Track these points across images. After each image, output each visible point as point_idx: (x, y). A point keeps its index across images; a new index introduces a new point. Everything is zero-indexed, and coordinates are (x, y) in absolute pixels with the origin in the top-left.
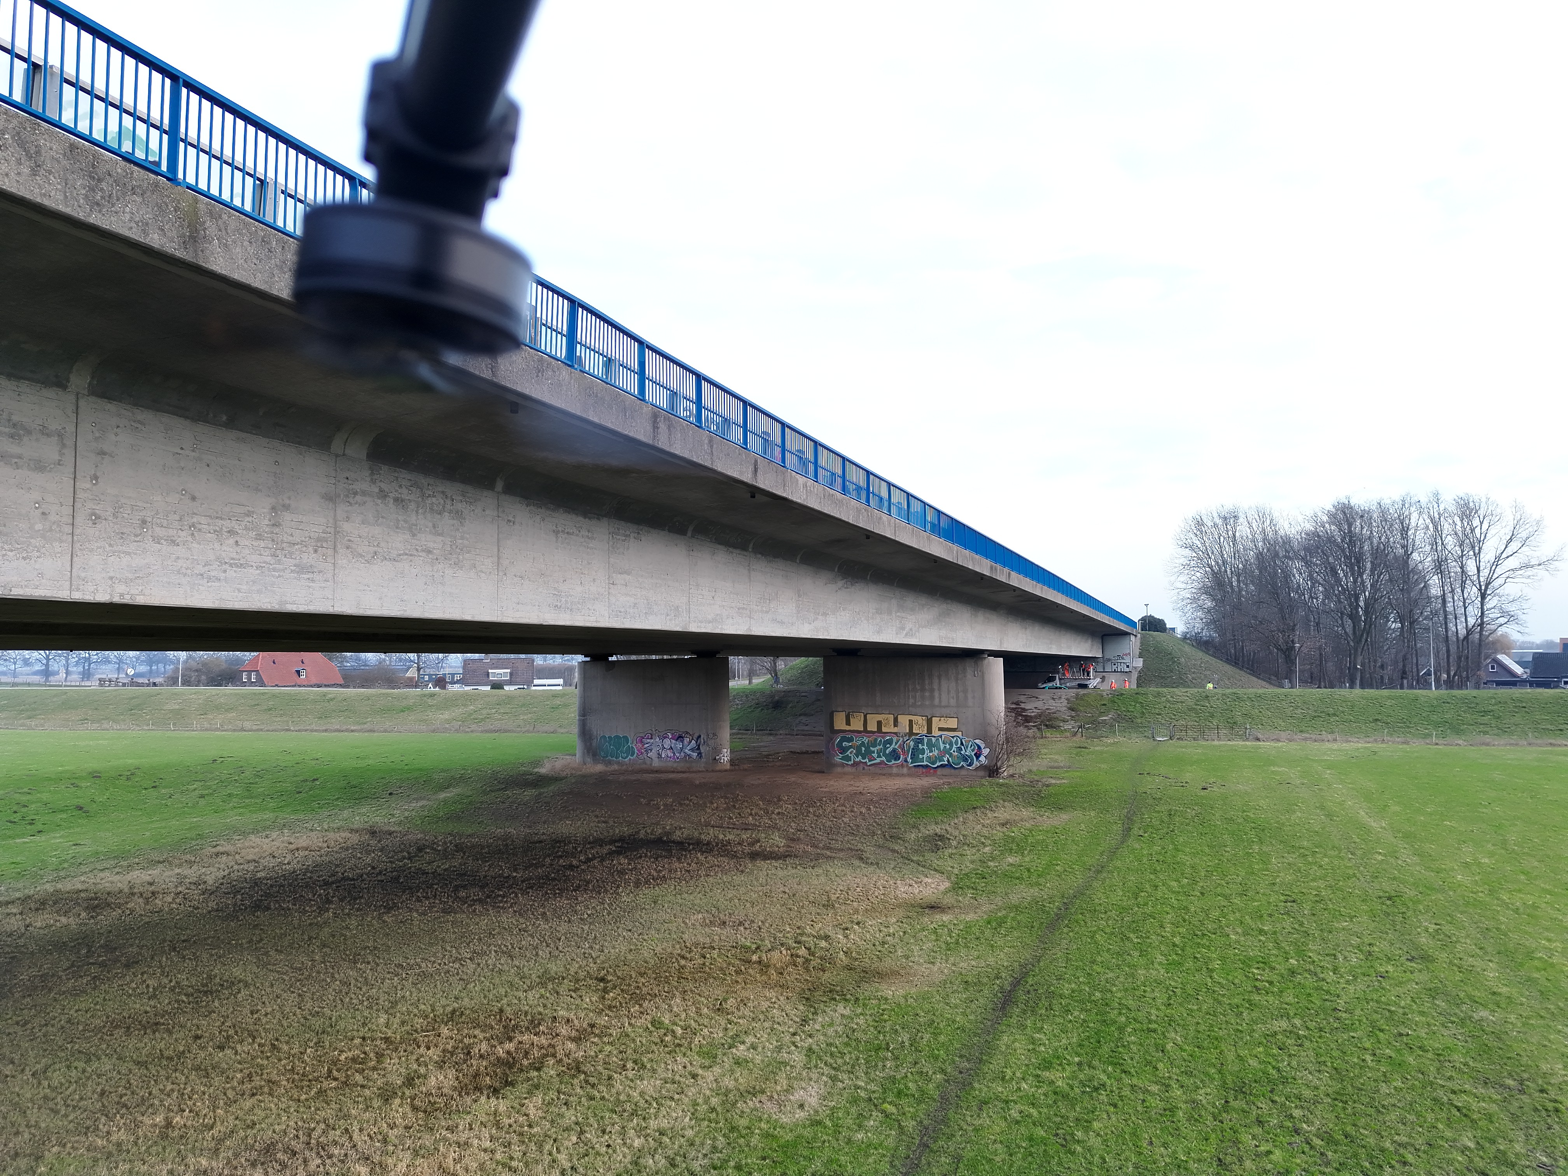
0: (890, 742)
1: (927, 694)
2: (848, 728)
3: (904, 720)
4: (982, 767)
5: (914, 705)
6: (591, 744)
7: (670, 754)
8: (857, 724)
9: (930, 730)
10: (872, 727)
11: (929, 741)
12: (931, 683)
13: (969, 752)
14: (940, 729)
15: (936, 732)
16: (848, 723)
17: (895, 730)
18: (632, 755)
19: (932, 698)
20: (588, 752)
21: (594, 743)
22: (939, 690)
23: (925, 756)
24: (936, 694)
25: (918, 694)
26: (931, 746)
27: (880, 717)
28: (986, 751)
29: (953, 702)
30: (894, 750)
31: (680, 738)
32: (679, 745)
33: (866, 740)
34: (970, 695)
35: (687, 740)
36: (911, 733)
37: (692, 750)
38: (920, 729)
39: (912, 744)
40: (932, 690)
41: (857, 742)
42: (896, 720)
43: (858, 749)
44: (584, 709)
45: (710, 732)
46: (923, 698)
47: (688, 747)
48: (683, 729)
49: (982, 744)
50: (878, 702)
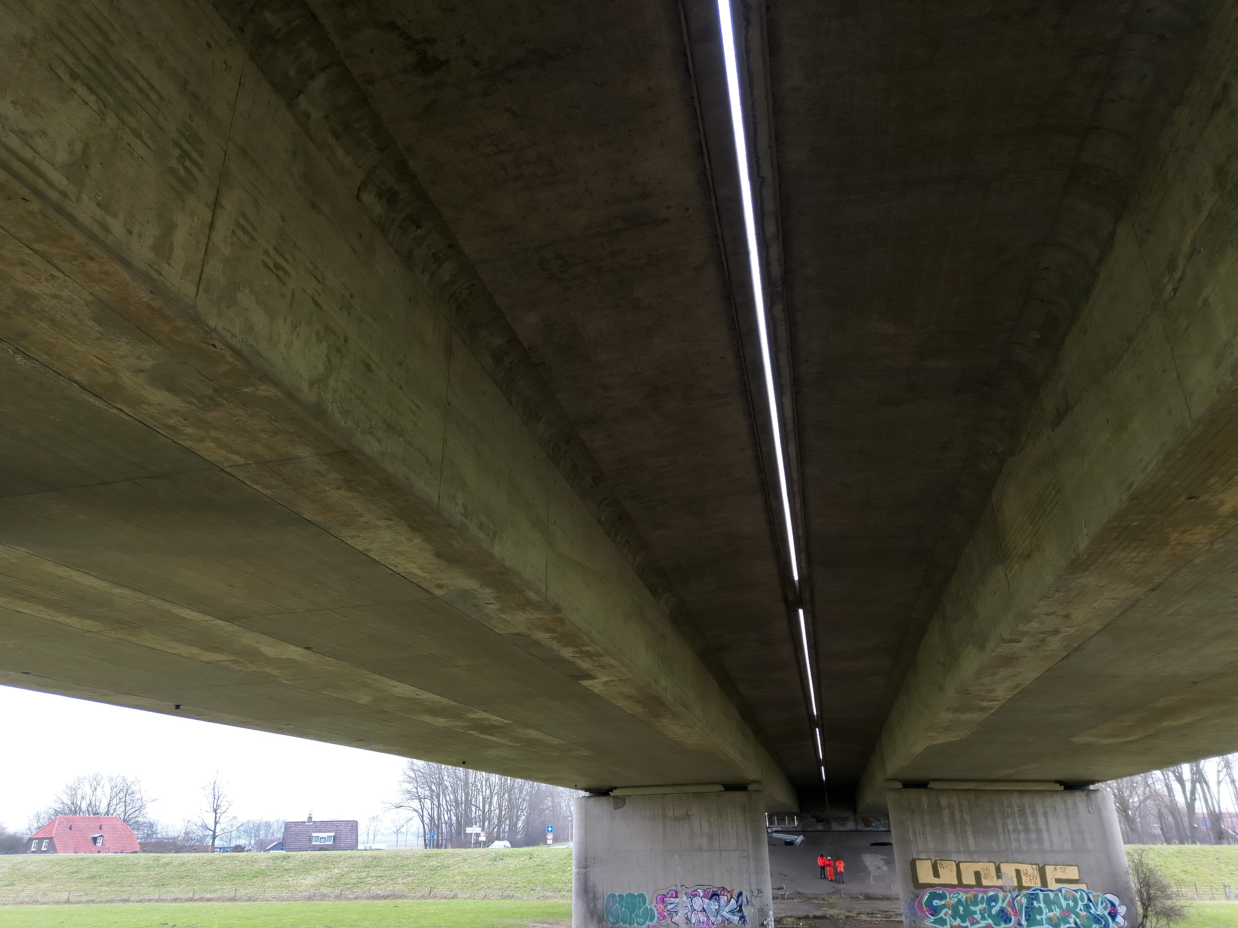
0: (994, 899)
1: (1033, 836)
2: (936, 881)
3: (1009, 870)
5: (1019, 850)
6: (595, 906)
7: (703, 918)
8: (948, 876)
9: (1044, 882)
10: (969, 879)
11: (1046, 897)
12: (1036, 822)
13: (1101, 910)
14: (1058, 881)
15: (1053, 885)
16: (936, 874)
17: (1000, 883)
18: (652, 920)
19: (1040, 840)
20: (592, 917)
21: (599, 906)
22: (1048, 830)
23: (1044, 917)
24: (1045, 835)
25: (1022, 836)
26: (1048, 902)
27: (977, 867)
28: (1122, 910)
29: (1068, 845)
30: (1002, 910)
31: (714, 896)
32: (714, 906)
33: (963, 896)
35: (723, 899)
36: (1020, 887)
37: (732, 912)
38: (1031, 880)
39: (1024, 901)
40: (1039, 831)
41: (952, 898)
42: (998, 870)
43: (955, 908)
44: (586, 859)
45: (754, 887)
46: (1028, 841)
47: (727, 906)
48: (717, 884)
49: (1116, 900)
50: (972, 847)
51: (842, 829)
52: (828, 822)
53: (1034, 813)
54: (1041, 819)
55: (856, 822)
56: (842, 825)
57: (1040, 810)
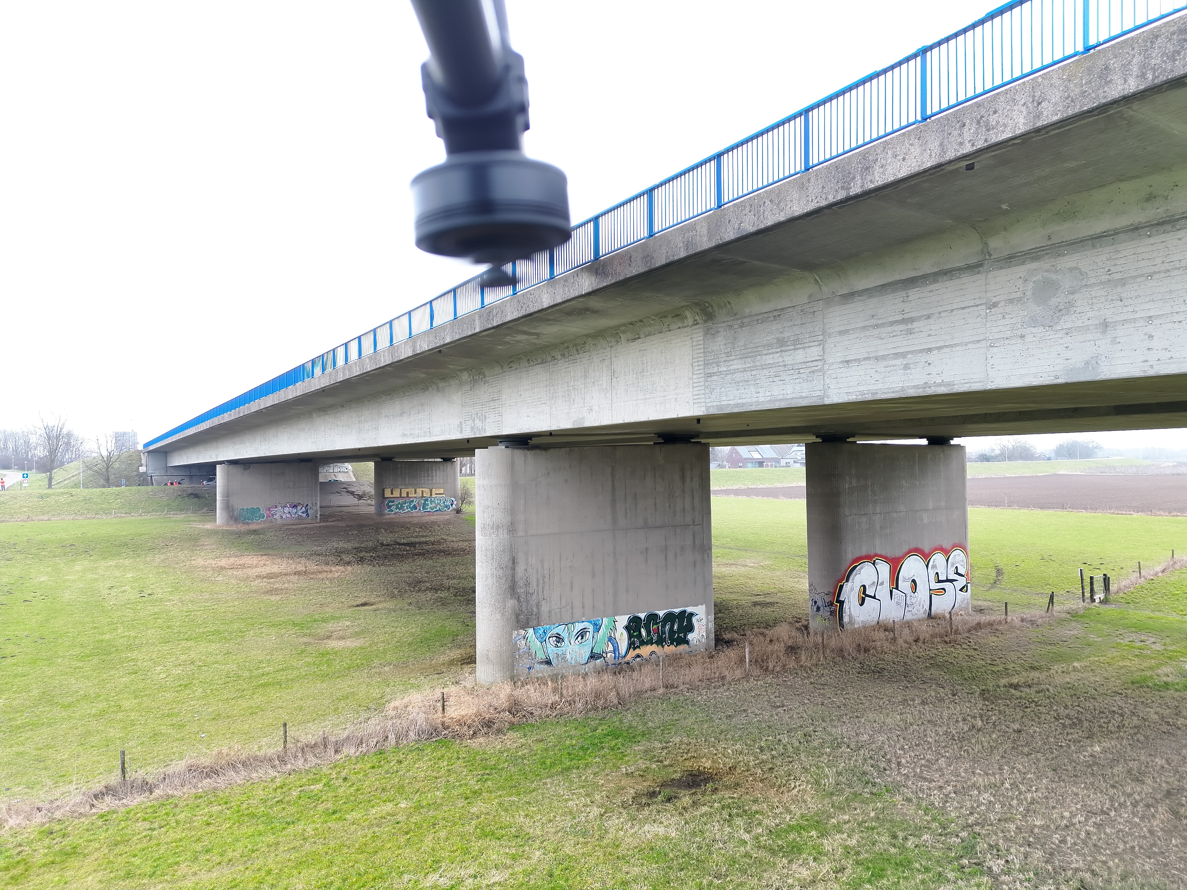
0: (412, 501)
1: (430, 478)
2: (392, 496)
3: (419, 491)
4: (454, 509)
5: (424, 483)
6: (233, 514)
7: (289, 516)
8: (396, 494)
9: (431, 495)
10: (404, 495)
11: (431, 500)
12: (432, 473)
13: (449, 503)
14: (436, 494)
15: (434, 496)
16: (392, 494)
17: (415, 496)
18: (263, 518)
19: (432, 480)
20: (230, 518)
21: (236, 513)
23: (429, 507)
24: (434, 478)
26: (431, 502)
27: (407, 490)
28: (455, 503)
29: (442, 481)
30: (415, 505)
31: (295, 506)
32: (294, 510)
33: (401, 501)
34: (449, 478)
35: (299, 508)
36: (423, 497)
37: (303, 513)
38: (427, 494)
39: (423, 501)
40: (432, 476)
41: (396, 503)
42: (415, 491)
43: (397, 505)
44: (228, 493)
45: (314, 502)
46: (428, 480)
47: (300, 511)
48: (296, 502)
49: (454, 500)
50: (407, 483)
53: (432, 470)
54: (434, 472)
57: (434, 468)
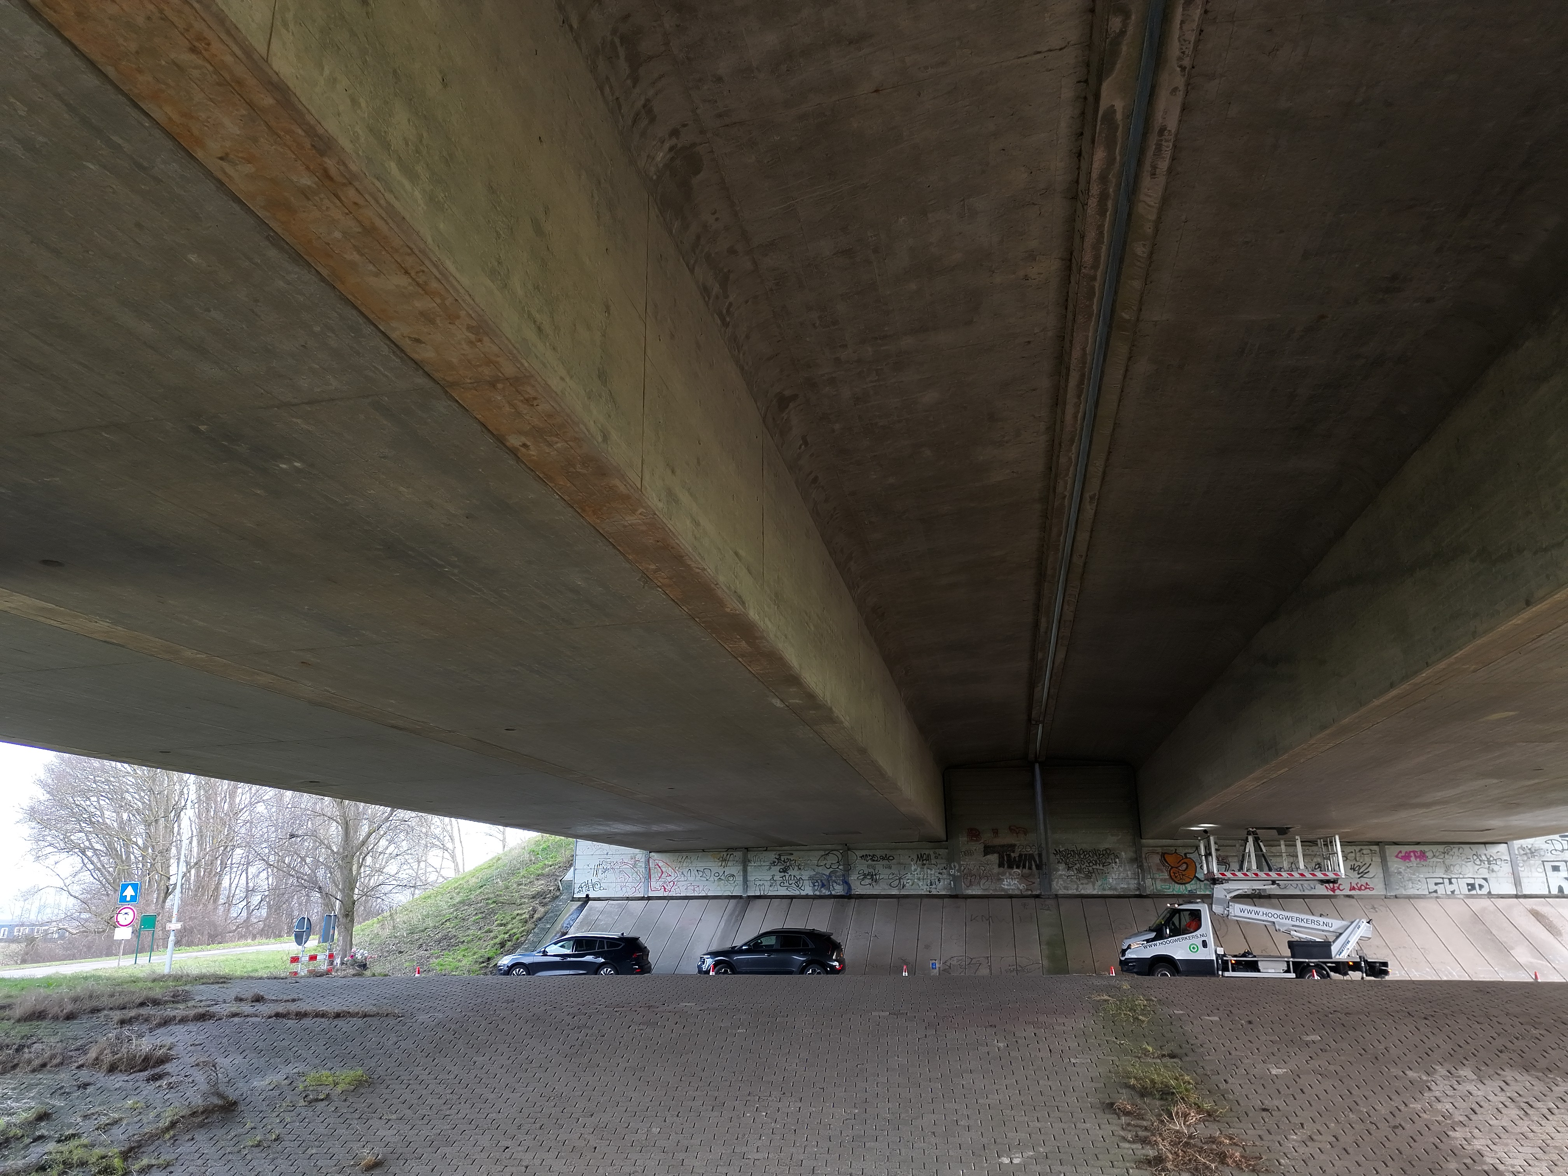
51: (1089, 890)
52: (1039, 867)
55: (1141, 867)
56: (1088, 876)
